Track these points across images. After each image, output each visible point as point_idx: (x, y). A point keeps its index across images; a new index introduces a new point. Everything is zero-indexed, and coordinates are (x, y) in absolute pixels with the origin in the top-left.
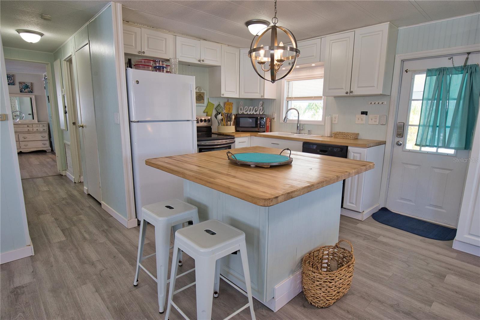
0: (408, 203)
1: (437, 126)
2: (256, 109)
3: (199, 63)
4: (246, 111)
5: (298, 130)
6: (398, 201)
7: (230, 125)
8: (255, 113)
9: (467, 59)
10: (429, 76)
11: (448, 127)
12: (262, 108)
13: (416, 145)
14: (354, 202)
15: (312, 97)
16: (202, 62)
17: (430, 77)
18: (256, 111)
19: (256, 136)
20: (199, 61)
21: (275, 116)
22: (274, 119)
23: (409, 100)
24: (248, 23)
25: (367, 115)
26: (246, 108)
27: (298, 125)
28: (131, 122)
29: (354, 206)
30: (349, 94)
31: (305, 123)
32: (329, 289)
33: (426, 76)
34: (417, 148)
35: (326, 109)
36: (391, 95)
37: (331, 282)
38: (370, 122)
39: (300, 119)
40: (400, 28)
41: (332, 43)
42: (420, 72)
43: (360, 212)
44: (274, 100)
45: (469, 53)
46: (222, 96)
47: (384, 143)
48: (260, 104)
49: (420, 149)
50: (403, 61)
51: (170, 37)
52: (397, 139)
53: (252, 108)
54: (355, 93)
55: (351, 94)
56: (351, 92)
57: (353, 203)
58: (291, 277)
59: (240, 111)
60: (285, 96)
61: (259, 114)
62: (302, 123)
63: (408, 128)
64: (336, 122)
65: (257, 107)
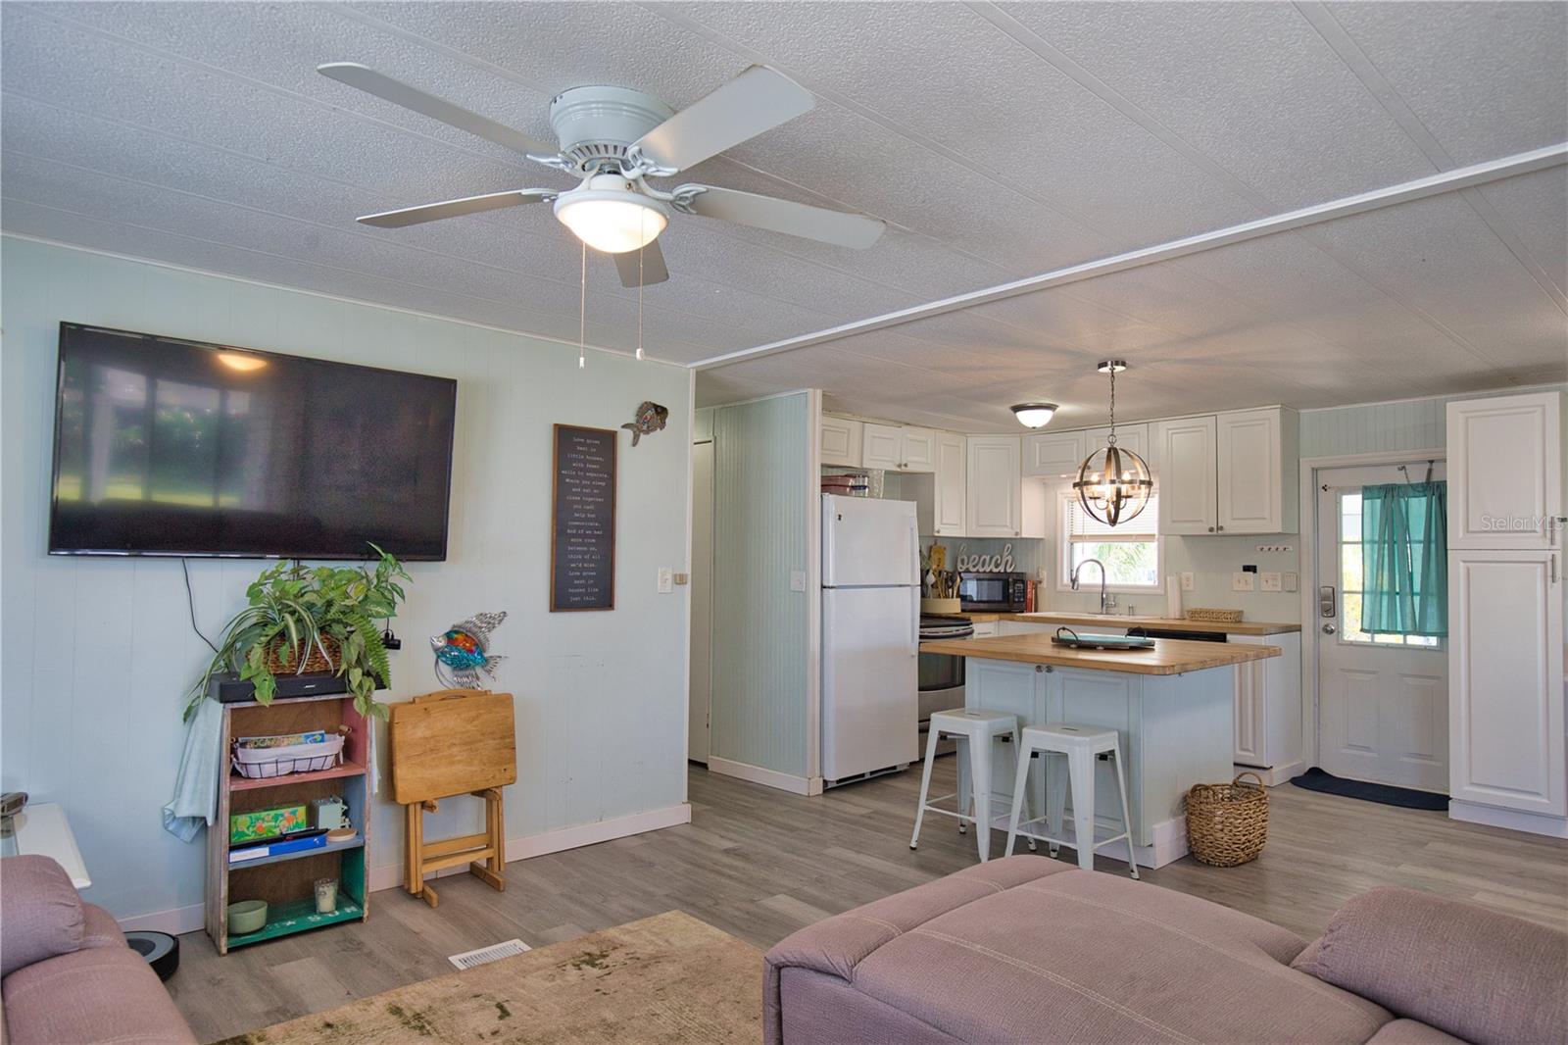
0: (1365, 754)
1: (1397, 593)
2: (997, 560)
3: (899, 470)
4: (974, 566)
5: (1104, 608)
6: (1344, 751)
7: (952, 597)
8: (995, 570)
9: (1430, 471)
10: (1368, 499)
11: (1417, 594)
12: (1010, 558)
13: (1362, 630)
14: (1251, 749)
15: (1131, 535)
16: (903, 467)
17: (1370, 501)
18: (997, 566)
19: (1013, 620)
20: (900, 466)
21: (1044, 575)
22: (1040, 582)
23: (1337, 543)
24: (1017, 409)
25: (1255, 571)
26: (975, 559)
27: (1104, 596)
28: (825, 587)
29: (1252, 755)
30: (1215, 533)
31: (1120, 590)
32: (1235, 830)
33: (1363, 499)
34: (1365, 638)
35: (1165, 559)
36: (1299, 534)
37: (1236, 819)
38: (1265, 587)
39: (1107, 582)
40: (1302, 411)
41: (1172, 434)
42: (1351, 491)
43: (1265, 766)
44: (1042, 539)
45: (1431, 462)
46: (936, 534)
47: (1299, 629)
48: (1006, 550)
49: (1373, 638)
50: (1315, 470)
51: (855, 426)
52: (1324, 621)
53: (988, 558)
54: (1228, 530)
55: (1220, 532)
56: (1222, 528)
57: (1248, 750)
58: (1173, 821)
59: (959, 565)
60: (1067, 535)
61: (1005, 572)
62: (1110, 590)
63: (1342, 598)
64: (1191, 588)
65: (998, 557)
